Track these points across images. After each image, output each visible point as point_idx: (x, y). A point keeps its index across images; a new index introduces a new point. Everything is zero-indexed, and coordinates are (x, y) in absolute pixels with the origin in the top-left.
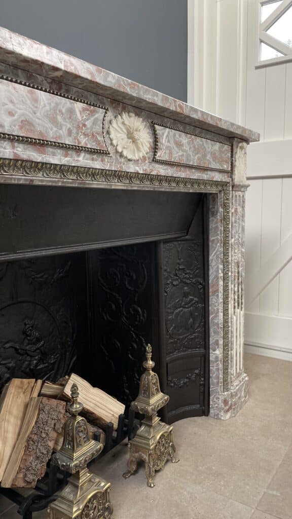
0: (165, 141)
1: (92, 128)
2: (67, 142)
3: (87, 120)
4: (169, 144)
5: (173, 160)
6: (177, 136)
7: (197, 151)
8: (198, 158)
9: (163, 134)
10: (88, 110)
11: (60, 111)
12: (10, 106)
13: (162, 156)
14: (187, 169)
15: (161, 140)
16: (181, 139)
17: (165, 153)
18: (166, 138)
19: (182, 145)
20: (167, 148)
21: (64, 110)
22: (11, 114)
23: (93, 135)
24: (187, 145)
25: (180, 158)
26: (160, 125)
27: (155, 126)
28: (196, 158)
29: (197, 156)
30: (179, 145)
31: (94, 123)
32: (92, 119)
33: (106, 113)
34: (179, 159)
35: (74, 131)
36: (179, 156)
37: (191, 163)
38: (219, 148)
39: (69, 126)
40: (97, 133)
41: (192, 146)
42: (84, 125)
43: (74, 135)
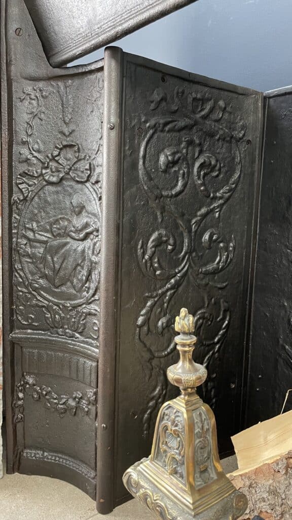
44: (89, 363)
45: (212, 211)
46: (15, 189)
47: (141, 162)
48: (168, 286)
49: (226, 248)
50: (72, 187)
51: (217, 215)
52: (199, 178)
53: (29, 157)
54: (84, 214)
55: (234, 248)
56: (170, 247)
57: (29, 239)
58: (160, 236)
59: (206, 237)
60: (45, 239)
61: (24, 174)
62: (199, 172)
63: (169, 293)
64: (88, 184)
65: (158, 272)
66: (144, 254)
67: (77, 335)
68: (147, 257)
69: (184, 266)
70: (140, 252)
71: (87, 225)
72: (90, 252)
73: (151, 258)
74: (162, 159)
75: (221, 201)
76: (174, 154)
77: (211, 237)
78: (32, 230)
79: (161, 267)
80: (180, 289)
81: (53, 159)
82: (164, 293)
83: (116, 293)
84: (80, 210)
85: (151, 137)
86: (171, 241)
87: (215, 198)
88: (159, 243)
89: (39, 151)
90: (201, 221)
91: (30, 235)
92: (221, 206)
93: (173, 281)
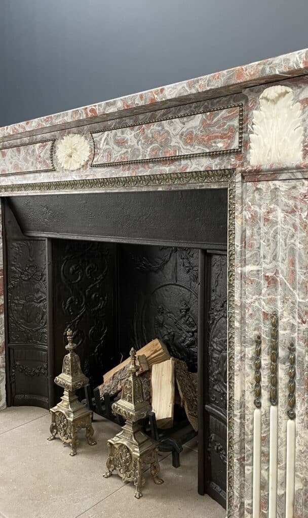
0: (103, 145)
1: (44, 157)
2: (31, 170)
3: (41, 153)
4: (108, 147)
5: (112, 161)
6: (119, 134)
7: (149, 141)
8: (153, 150)
9: (101, 139)
10: (42, 146)
11: (29, 153)
12: (11, 160)
13: (99, 160)
14: (140, 165)
15: (98, 146)
16: (125, 135)
17: (102, 156)
18: (104, 142)
19: (126, 142)
20: (105, 151)
21: (30, 152)
22: (11, 163)
23: (44, 161)
24: (133, 138)
25: (123, 156)
26: (97, 133)
27: (93, 135)
28: (149, 149)
29: (151, 147)
30: (121, 143)
31: (45, 153)
32: (44, 151)
33: (53, 143)
34: (121, 158)
35: (35, 162)
36: (121, 154)
37: (140, 158)
38: (203, 121)
39: (32, 160)
40: (46, 159)
41: (141, 138)
42: (40, 156)
43: (34, 164)
44: (44, 352)
45: (96, 285)
46: (9, 283)
47: (62, 273)
48: (77, 318)
49: (104, 300)
50: (34, 282)
51: (98, 286)
52: (88, 273)
53: (15, 270)
54: (40, 292)
55: (107, 298)
56: (76, 303)
57: (15, 303)
58: (72, 299)
59: (94, 296)
60: (22, 303)
61: (13, 277)
62: (88, 272)
63: (77, 321)
64: (41, 281)
65: (72, 313)
66: (65, 307)
67: (38, 342)
68: (66, 308)
69: (84, 310)
70: (63, 307)
71: (41, 297)
72: (43, 308)
73: (68, 308)
74: (71, 269)
75: (99, 281)
76: (76, 267)
77: (95, 296)
78: (17, 300)
79: (72, 311)
80: (82, 319)
81: (26, 271)
82: (75, 321)
83: (54, 324)
84: (38, 291)
85: (66, 263)
86: (77, 300)
87: (96, 280)
88: (71, 302)
89: (19, 268)
90: (90, 290)
91: (16, 302)
92: (99, 283)
93: (78, 316)
